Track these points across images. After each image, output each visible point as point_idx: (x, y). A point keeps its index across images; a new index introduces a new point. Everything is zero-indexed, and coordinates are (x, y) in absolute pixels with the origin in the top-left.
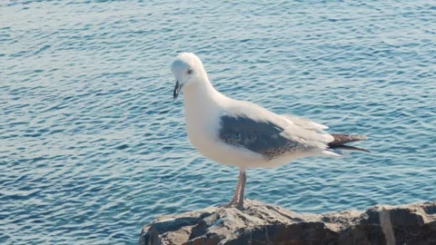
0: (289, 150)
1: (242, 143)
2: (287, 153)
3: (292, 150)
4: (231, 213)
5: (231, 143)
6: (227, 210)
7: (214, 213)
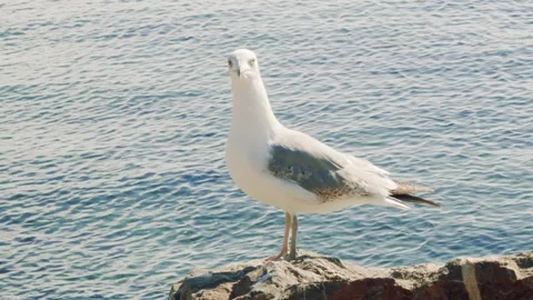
0: (347, 193)
1: (294, 178)
2: (344, 195)
3: (350, 193)
4: (281, 267)
5: (281, 177)
6: (275, 263)
7: (259, 267)
